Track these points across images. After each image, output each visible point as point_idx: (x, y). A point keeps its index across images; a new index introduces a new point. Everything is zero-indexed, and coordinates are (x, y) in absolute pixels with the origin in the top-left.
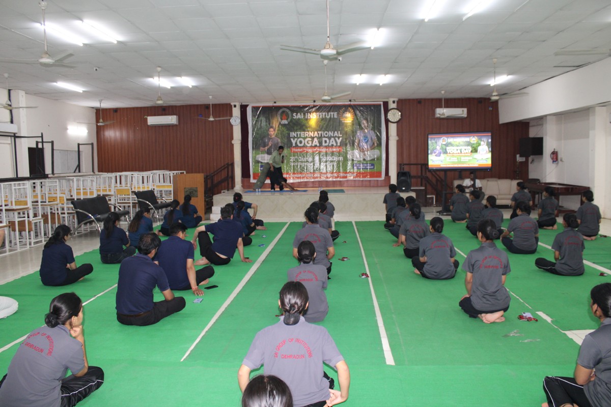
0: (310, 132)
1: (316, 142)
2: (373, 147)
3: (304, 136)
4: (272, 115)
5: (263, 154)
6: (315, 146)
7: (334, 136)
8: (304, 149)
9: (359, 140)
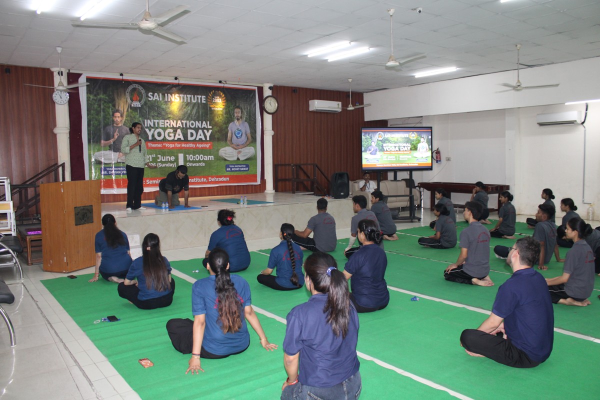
0: (171, 121)
1: (179, 135)
2: (247, 144)
3: (163, 126)
4: (118, 93)
5: (106, 150)
6: (179, 140)
7: (202, 127)
8: (164, 144)
9: (232, 134)
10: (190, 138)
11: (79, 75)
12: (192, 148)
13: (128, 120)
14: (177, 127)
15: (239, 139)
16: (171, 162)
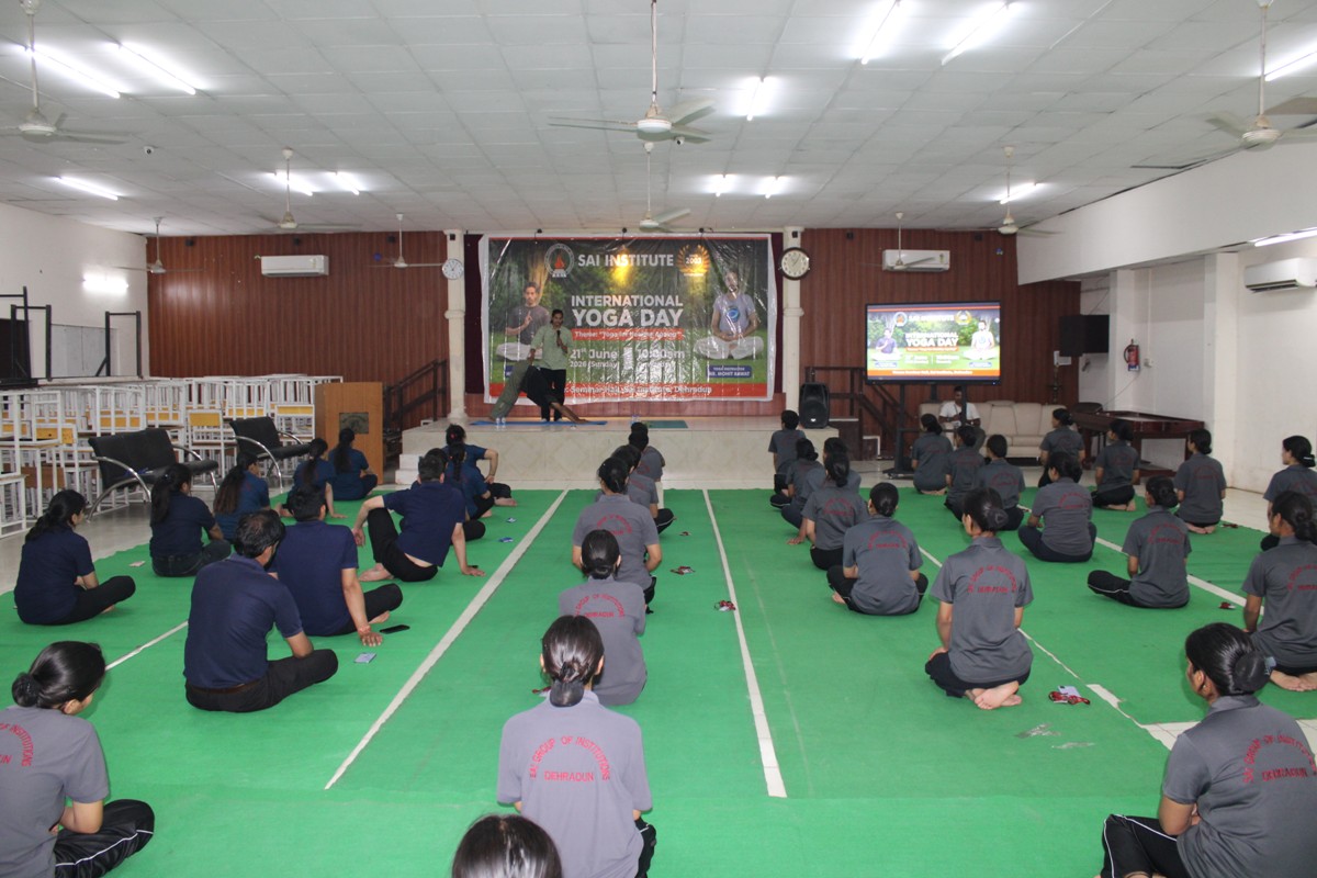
0: (614, 297)
1: (627, 318)
2: (748, 331)
3: (601, 305)
4: (532, 259)
6: (626, 326)
7: (666, 305)
8: (601, 333)
9: (720, 315)
10: (644, 323)
11: (479, 237)
12: (648, 338)
13: (546, 298)
14: (623, 305)
16: (611, 360)
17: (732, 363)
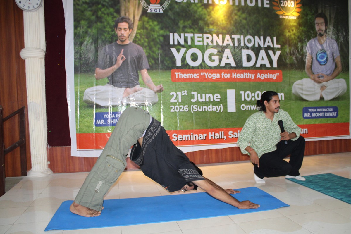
0: (215, 35)
1: (228, 58)
2: (335, 74)
3: (201, 44)
5: (103, 84)
6: (228, 66)
7: (266, 46)
8: (202, 74)
9: (312, 58)
10: (245, 64)
12: (249, 80)
13: (140, 34)
14: (225, 44)
15: (323, 66)
16: (215, 103)
17: (323, 104)
